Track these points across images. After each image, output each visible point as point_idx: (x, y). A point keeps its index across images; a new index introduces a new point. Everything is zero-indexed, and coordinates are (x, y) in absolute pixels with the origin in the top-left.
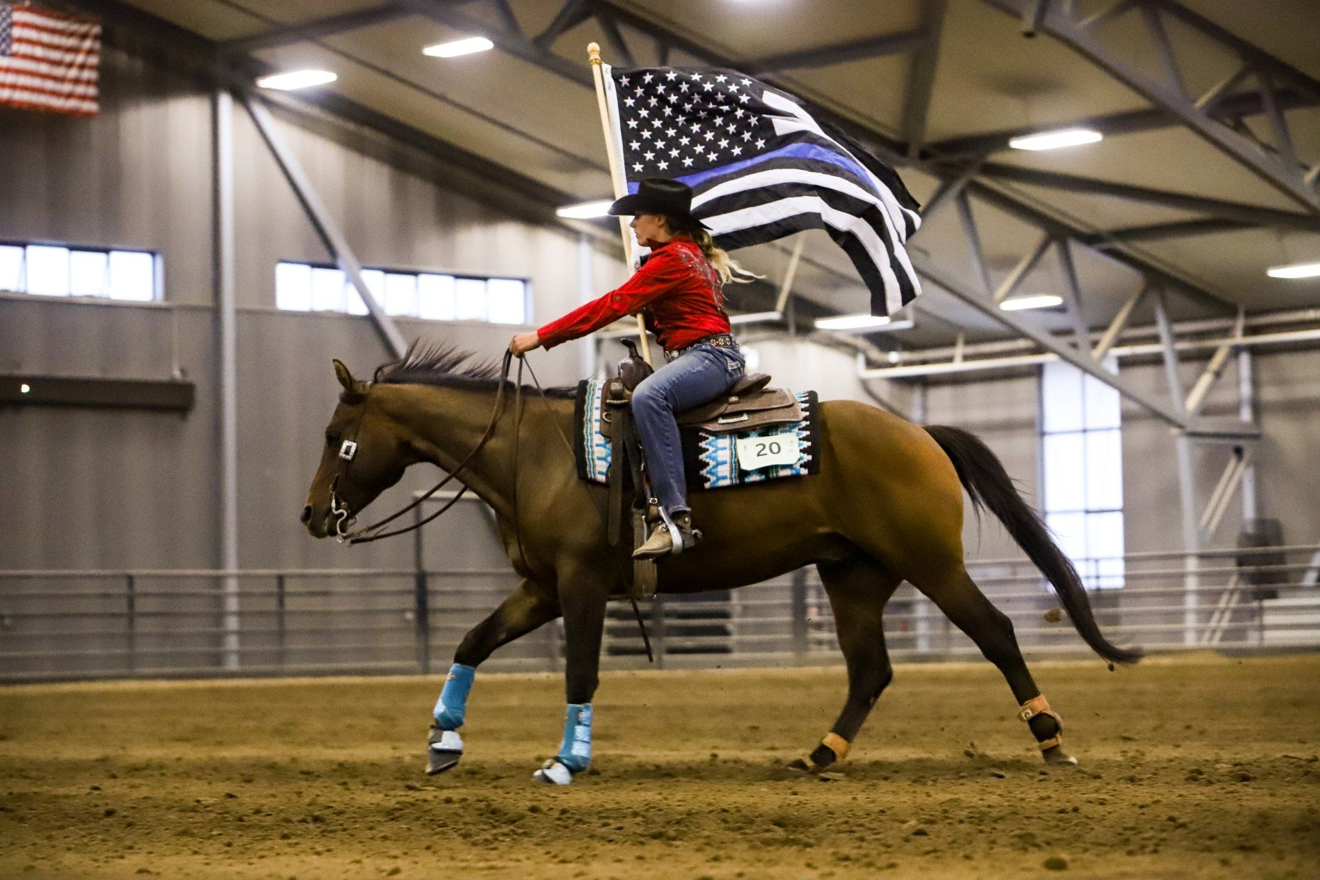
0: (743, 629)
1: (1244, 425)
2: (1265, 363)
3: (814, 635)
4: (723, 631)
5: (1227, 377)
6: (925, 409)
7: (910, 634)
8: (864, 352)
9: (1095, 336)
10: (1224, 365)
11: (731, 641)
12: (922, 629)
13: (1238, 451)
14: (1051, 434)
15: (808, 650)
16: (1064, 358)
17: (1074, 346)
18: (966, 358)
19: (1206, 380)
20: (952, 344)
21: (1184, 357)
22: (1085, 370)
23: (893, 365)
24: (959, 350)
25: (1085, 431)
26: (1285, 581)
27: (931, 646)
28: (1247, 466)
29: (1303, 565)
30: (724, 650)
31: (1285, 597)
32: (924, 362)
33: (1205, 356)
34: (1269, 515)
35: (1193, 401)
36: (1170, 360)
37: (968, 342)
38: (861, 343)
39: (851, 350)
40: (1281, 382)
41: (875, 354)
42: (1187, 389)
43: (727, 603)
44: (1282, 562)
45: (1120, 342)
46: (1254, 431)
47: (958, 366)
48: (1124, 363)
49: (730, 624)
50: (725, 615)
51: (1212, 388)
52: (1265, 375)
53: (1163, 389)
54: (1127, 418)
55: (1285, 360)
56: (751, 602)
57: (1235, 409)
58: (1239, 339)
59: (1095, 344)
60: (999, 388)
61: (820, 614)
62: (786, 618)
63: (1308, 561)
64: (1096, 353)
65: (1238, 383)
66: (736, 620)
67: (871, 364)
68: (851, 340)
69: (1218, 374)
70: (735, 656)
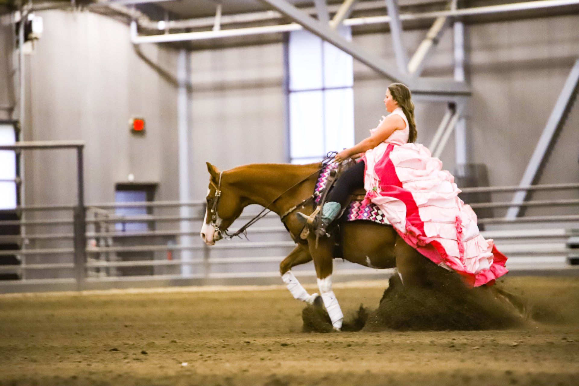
0: (30, 258)
1: (459, 84)
2: (475, 31)
3: (92, 263)
4: (14, 261)
5: (444, 43)
6: (189, 70)
7: (174, 262)
8: (137, 21)
9: (332, 9)
10: (440, 33)
11: (19, 269)
12: (186, 257)
13: (452, 107)
14: (295, 91)
15: (87, 276)
16: (306, 28)
17: (314, 16)
18: (223, 27)
19: (426, 45)
20: (212, 14)
21: (407, 27)
22: (324, 39)
23: (161, 32)
24: (218, 20)
25: (323, 89)
26: (491, 216)
27: (194, 272)
28: (460, 119)
29: (508, 203)
30: (15, 277)
31: (490, 230)
32: (188, 30)
33: (426, 25)
34: (478, 161)
35: (415, 64)
36: (395, 28)
37: (224, 13)
38: (133, 12)
39: (125, 19)
40: (490, 48)
41: (145, 22)
42: (410, 53)
43: (17, 237)
44: (489, 200)
45: (354, 14)
46: (466, 90)
47: (217, 33)
48: (356, 31)
49: (19, 255)
50: (16, 247)
51: (431, 53)
52: (475, 41)
53: (389, 55)
54: (358, 78)
55: (493, 28)
56: (38, 236)
57: (450, 71)
58: (454, 11)
59: (332, 15)
60: (252, 52)
61: (98, 245)
62: (69, 248)
63: (511, 199)
64: (333, 23)
65: (452, 49)
66: (24, 251)
67: (141, 31)
68: (125, 10)
69: (435, 41)
70: (24, 281)
